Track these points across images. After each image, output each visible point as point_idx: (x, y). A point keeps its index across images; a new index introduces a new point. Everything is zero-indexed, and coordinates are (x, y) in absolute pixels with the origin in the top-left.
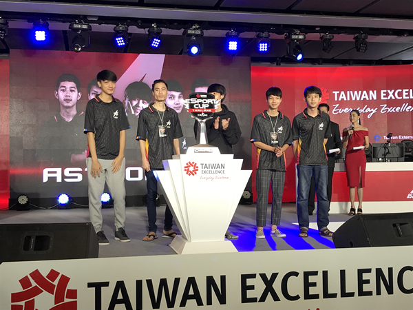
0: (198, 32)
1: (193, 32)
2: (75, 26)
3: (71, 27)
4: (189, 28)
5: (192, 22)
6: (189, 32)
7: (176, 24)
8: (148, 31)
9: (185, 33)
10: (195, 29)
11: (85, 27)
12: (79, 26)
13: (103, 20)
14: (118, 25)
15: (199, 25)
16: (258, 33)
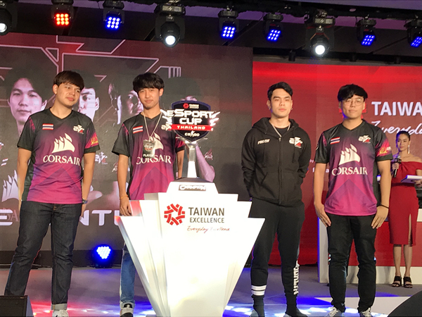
0: (178, 9)
1: (170, 9)
4: (164, 3)
6: (165, 8)
9: (158, 10)
16: (266, 13)
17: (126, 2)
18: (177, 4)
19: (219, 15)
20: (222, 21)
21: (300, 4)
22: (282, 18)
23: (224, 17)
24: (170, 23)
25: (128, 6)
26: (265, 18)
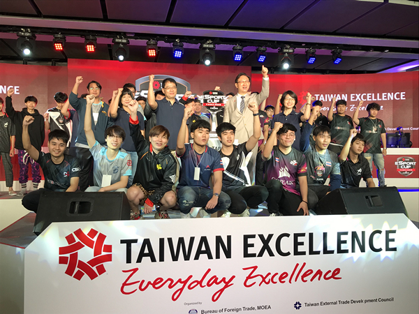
0: (212, 46)
1: (207, 46)
2: (117, 40)
3: (113, 41)
4: (204, 43)
5: (207, 39)
6: (205, 46)
7: (194, 40)
8: (173, 45)
9: (201, 47)
10: (209, 44)
11: (124, 41)
12: (120, 41)
13: (138, 36)
14: (149, 40)
15: (211, 40)
16: (257, 47)
17: (184, 44)
18: (211, 44)
19: (233, 49)
20: (235, 52)
22: (266, 49)
23: (235, 49)
24: (208, 53)
25: (186, 45)
26: (257, 50)
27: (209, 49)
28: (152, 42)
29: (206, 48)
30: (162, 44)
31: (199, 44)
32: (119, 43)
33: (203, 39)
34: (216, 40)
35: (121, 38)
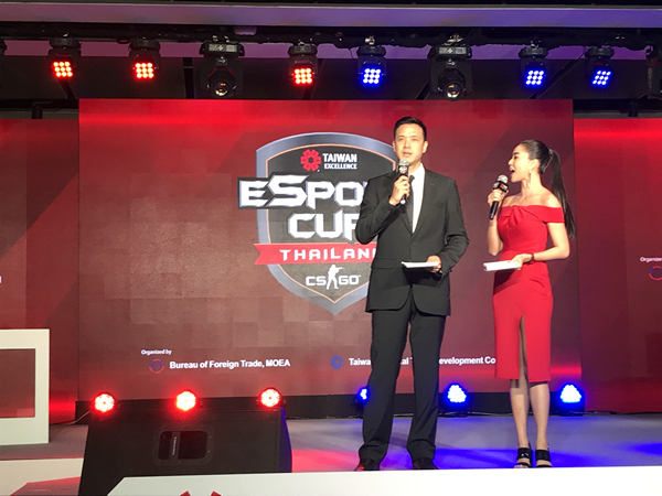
0: (462, 51)
1: (450, 51)
2: (213, 48)
3: (204, 50)
4: (441, 43)
5: (448, 32)
6: (443, 51)
7: (413, 36)
8: (358, 53)
9: (433, 54)
10: (453, 45)
11: (231, 49)
12: (221, 48)
13: (266, 33)
14: (296, 44)
15: (461, 36)
16: (588, 48)
17: (388, 48)
18: (459, 44)
19: (520, 55)
21: (639, 31)
22: (613, 52)
23: (527, 56)
24: (451, 70)
25: (392, 52)
26: (587, 54)
27: (455, 57)
28: (303, 47)
29: (446, 57)
30: (327, 51)
31: (428, 48)
32: (218, 54)
33: (437, 35)
34: (472, 35)
35: (222, 41)
